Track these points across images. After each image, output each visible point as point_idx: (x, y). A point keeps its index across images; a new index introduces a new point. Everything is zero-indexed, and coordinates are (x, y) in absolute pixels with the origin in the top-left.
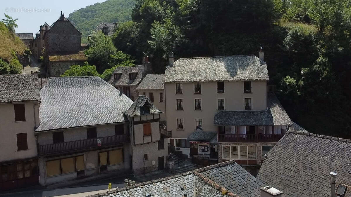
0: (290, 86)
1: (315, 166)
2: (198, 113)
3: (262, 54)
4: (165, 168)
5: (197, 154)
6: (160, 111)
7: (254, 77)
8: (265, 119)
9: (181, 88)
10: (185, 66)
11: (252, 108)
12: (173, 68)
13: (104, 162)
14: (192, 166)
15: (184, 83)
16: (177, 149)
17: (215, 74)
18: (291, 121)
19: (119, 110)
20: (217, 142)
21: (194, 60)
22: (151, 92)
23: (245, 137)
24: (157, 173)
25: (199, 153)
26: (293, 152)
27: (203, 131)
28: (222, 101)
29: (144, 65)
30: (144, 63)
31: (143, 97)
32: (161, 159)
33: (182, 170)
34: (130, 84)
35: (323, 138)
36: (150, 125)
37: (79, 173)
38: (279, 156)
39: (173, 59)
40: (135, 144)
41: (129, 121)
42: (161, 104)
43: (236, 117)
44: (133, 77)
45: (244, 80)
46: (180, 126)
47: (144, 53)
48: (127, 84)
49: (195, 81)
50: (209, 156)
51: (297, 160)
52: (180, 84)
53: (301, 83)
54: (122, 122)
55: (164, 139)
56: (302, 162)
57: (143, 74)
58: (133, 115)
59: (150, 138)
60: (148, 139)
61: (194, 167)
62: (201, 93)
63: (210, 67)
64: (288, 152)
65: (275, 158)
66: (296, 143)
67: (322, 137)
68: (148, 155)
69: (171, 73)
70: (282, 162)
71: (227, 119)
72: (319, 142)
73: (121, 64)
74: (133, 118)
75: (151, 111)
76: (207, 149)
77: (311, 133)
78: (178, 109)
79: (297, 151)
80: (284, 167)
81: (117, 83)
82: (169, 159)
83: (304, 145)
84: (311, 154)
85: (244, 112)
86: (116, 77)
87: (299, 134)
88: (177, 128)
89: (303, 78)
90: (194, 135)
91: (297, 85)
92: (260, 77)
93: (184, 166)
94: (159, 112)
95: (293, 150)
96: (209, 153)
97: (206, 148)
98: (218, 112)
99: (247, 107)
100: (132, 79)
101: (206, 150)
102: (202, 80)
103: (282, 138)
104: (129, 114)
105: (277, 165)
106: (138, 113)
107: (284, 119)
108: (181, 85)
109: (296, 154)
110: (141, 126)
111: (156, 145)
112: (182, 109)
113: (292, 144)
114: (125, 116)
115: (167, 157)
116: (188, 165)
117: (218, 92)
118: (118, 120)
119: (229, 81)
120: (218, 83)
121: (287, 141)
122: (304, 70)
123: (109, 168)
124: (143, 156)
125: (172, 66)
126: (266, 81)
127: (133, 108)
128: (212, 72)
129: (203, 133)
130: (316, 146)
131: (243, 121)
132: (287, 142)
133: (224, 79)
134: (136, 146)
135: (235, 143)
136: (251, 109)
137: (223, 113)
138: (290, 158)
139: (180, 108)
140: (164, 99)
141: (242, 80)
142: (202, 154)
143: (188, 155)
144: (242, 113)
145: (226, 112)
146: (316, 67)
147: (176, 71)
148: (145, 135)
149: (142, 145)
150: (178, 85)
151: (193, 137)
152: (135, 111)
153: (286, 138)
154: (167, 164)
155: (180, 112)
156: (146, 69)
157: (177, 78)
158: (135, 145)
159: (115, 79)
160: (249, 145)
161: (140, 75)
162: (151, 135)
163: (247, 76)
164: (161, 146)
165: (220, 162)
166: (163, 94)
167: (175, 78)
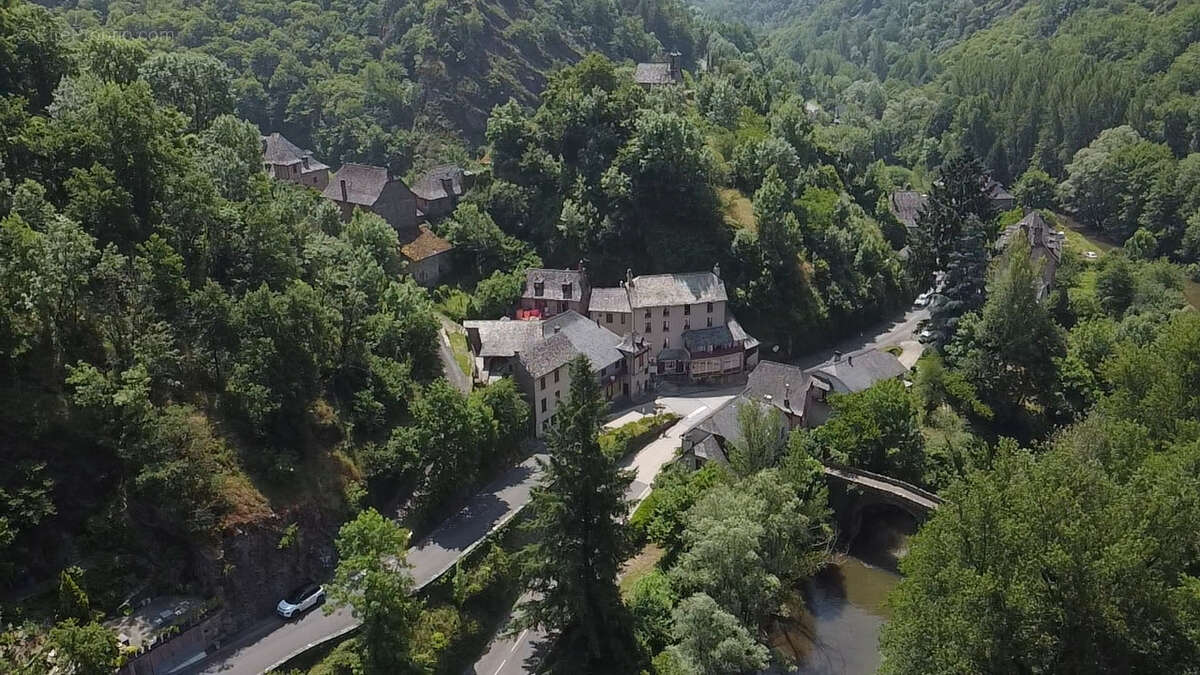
0: (742, 298)
2: (665, 334)
3: (718, 270)
7: (715, 298)
8: (725, 335)
9: (651, 312)
11: (713, 325)
15: (652, 307)
17: (682, 297)
18: (746, 334)
20: (688, 360)
22: (609, 313)
23: (712, 353)
24: (644, 394)
25: (666, 369)
27: (671, 349)
28: (688, 321)
29: (581, 274)
42: (622, 325)
45: (707, 302)
48: (563, 299)
49: (663, 306)
53: (750, 295)
62: (669, 317)
63: (673, 288)
78: (646, 332)
82: (653, 381)
85: (707, 329)
89: (751, 290)
90: (662, 354)
91: (747, 297)
92: (720, 297)
96: (675, 368)
97: (672, 364)
98: (685, 331)
99: (709, 324)
101: (673, 366)
102: (670, 305)
107: (740, 333)
108: (649, 309)
112: (651, 331)
117: (685, 314)
119: (694, 304)
120: (684, 306)
122: (752, 283)
123: (613, 398)
126: (725, 302)
128: (677, 294)
129: (670, 351)
131: (709, 339)
133: (689, 303)
135: (704, 359)
137: (689, 332)
139: (648, 330)
141: (705, 302)
144: (705, 331)
145: (691, 331)
146: (762, 280)
150: (647, 310)
151: (660, 357)
155: (648, 334)
157: (645, 302)
159: (536, 289)
160: (714, 360)
161: (577, 285)
162: (643, 364)
163: (711, 298)
164: (646, 371)
165: (691, 376)
166: (626, 317)
167: (643, 302)
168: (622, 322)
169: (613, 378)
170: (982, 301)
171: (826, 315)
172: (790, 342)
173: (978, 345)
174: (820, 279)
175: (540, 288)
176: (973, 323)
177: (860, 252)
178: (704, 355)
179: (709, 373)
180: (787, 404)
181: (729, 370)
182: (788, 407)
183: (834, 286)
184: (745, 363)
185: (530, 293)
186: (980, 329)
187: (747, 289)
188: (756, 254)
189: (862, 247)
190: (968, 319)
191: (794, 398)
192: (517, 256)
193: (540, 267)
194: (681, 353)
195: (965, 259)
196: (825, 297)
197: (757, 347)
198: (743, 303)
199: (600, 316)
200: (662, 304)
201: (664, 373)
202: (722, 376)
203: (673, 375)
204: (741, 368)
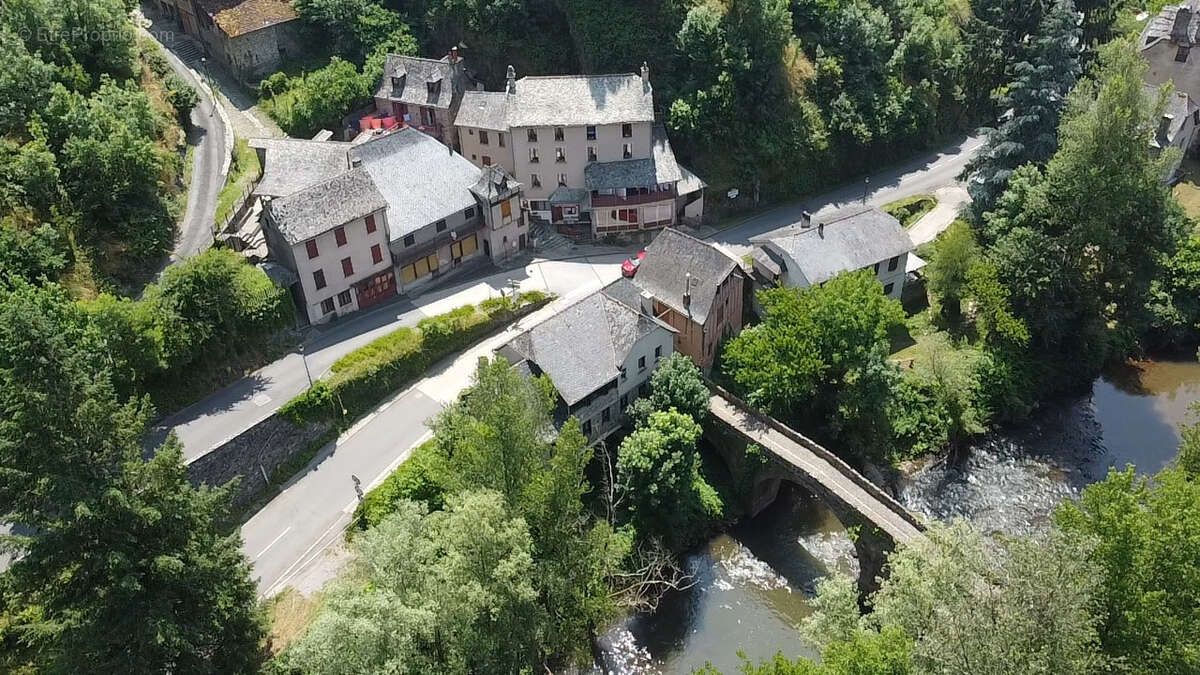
0: (683, 116)
2: (561, 165)
4: (526, 246)
5: (561, 218)
7: (635, 117)
9: (535, 133)
10: (535, 94)
11: (632, 156)
13: (457, 254)
14: (558, 238)
15: (539, 127)
17: (582, 111)
19: (461, 184)
20: (591, 207)
22: (482, 131)
23: (625, 198)
24: (518, 254)
25: (564, 216)
27: (569, 189)
28: (593, 149)
31: (495, 168)
32: (522, 237)
34: (435, 106)
36: (509, 202)
37: (433, 272)
39: (513, 74)
40: (493, 229)
41: (481, 203)
42: (503, 150)
43: (613, 173)
44: (434, 88)
45: (623, 122)
46: (536, 184)
49: (555, 125)
50: (577, 220)
52: (532, 129)
53: (697, 111)
54: (473, 206)
55: (524, 213)
57: (453, 82)
58: (489, 196)
59: (510, 217)
60: (508, 220)
62: (564, 140)
68: (508, 237)
71: (602, 177)
74: (488, 200)
75: (509, 186)
76: (575, 211)
78: (531, 161)
81: (403, 97)
82: (532, 236)
85: (623, 162)
86: (396, 82)
88: (532, 187)
90: (557, 195)
91: (692, 114)
92: (644, 118)
93: (549, 239)
96: (577, 216)
97: (573, 209)
98: (589, 164)
99: (626, 154)
100: (432, 91)
101: (573, 212)
102: (566, 124)
104: (482, 194)
106: (494, 192)
108: (535, 130)
110: (499, 206)
111: (517, 223)
112: (538, 162)
114: (476, 197)
115: (528, 233)
117: (588, 139)
118: (467, 204)
119: (602, 125)
120: (587, 127)
123: (463, 260)
124: (502, 239)
125: (514, 87)
126: (652, 122)
127: (487, 186)
128: (577, 107)
129: (569, 191)
131: (622, 178)
133: (595, 122)
134: (494, 231)
136: (630, 158)
137: (595, 165)
139: (534, 160)
140: (506, 144)
141: (620, 122)
142: (569, 218)
143: (549, 220)
144: (620, 165)
145: (598, 163)
147: (523, 103)
148: (504, 216)
149: (501, 228)
150: (530, 130)
151: (555, 198)
152: (490, 191)
154: (528, 241)
155: (534, 166)
156: (457, 73)
157: (528, 119)
159: (395, 85)
161: (447, 85)
162: (510, 214)
163: (628, 116)
164: (521, 222)
165: (594, 230)
166: (505, 137)
167: (525, 118)
168: (501, 144)
169: (454, 235)
170: (1051, 149)
171: (824, 145)
172: (759, 184)
173: (1031, 222)
174: (822, 90)
175: (399, 85)
176: (1031, 186)
177: (902, 46)
178: (615, 200)
179: (622, 227)
180: (687, 301)
182: (687, 308)
183: (843, 99)
184: (681, 215)
185: (385, 93)
186: (1037, 197)
187: (693, 103)
188: (715, 46)
189: (907, 37)
190: (1022, 177)
191: (699, 293)
192: (380, 32)
193: (409, 53)
194: (583, 195)
195: (1038, 75)
196: (826, 115)
197: (700, 190)
198: (684, 125)
199: (471, 133)
200: (552, 122)
201: (559, 222)
202: (641, 232)
203: (571, 226)
204: (673, 221)
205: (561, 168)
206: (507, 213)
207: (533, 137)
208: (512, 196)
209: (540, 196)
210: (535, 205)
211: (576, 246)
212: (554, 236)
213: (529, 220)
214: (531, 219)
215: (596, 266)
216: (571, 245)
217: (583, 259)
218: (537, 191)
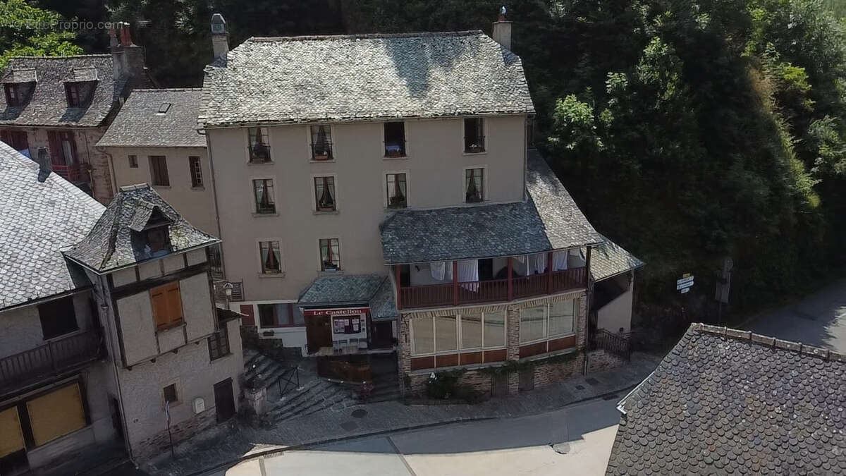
0: (579, 125)
1: (818, 462)
2: (326, 219)
3: (504, 30)
4: (237, 410)
5: (329, 343)
6: (209, 236)
7: (491, 104)
8: (525, 229)
9: (265, 140)
10: (270, 66)
11: (486, 198)
12: (228, 71)
13: (8, 443)
14: (319, 388)
15: (273, 125)
16: (265, 334)
17: (373, 94)
18: (595, 232)
19: (44, 241)
20: (396, 311)
21: (299, 43)
22: (156, 153)
23: (476, 288)
24: (212, 433)
25: (335, 337)
26: (725, 403)
27: (345, 274)
28: (400, 179)
29: (119, 56)
30: (117, 49)
31: (137, 191)
32: (223, 389)
33: (293, 408)
34: (74, 124)
35: (826, 360)
36: (177, 289)
38: (671, 414)
39: (225, 38)
40: (129, 363)
41: (93, 286)
42: (197, 193)
43: (445, 229)
44: (79, 96)
45: (465, 113)
46: (271, 263)
47: (110, 10)
48: (61, 121)
49: (311, 121)
50: (364, 345)
51: (744, 434)
52: (259, 130)
53: (607, 116)
54: (66, 292)
55: (228, 323)
56: (764, 442)
57: (117, 84)
58: (110, 265)
59: (181, 331)
60: (174, 338)
61: (327, 388)
62: (332, 158)
63: (353, 71)
64: (703, 402)
65: (660, 423)
66: (729, 371)
67: (824, 356)
68: (178, 388)
69: (224, 92)
70: (688, 438)
71: (421, 238)
72: (813, 373)
73: (29, 48)
74: (110, 277)
75: (174, 241)
76: (359, 324)
77: (777, 338)
78: (258, 211)
79: (737, 401)
80: (699, 457)
81: (21, 117)
82: (249, 385)
83: (759, 381)
84: (795, 416)
85: (466, 210)
86: (13, 96)
87: (733, 338)
88: (261, 271)
89: (612, 101)
90: (317, 288)
91: (596, 121)
92: (510, 103)
93: (296, 392)
94: (204, 240)
95: (722, 396)
96: (364, 335)
97: (355, 321)
98: (390, 214)
99: (473, 194)
100: (75, 102)
101: (356, 328)
102: (336, 117)
103: (674, 351)
104: (93, 260)
105: (673, 446)
106: (125, 254)
107: (578, 228)
108: (264, 131)
109: (736, 413)
110: (144, 297)
111: (204, 349)
112: (274, 211)
113: (716, 375)
114: (76, 268)
115: (241, 377)
116: (307, 386)
117: (388, 154)
118: (47, 286)
119: (418, 118)
120: (385, 124)
121: (692, 362)
122: (615, 80)
123: (35, 458)
124: (161, 392)
125: (226, 66)
126: (528, 116)
127: (105, 240)
128: (362, 88)
129: (344, 280)
130: (809, 388)
131: (469, 241)
132: (695, 367)
133: (404, 113)
134: (130, 370)
135: (448, 309)
136: (482, 200)
137: (406, 219)
138: (719, 424)
139: (266, 206)
140: (206, 178)
141: (459, 113)
142: (346, 341)
143: (300, 348)
144: (461, 216)
145: (412, 213)
146: (644, 72)
147: (241, 82)
148: (161, 328)
149: (153, 361)
150: (254, 133)
151: (313, 296)
152: (114, 251)
153: (690, 352)
154: (242, 398)
155: (267, 221)
156: (126, 70)
157: (251, 109)
158: (130, 368)
160: (485, 311)
161: (106, 90)
162: (179, 322)
163: (472, 102)
164: (218, 347)
165: (405, 366)
166: (204, 164)
167: (244, 108)
168: (197, 182)
172: (728, 264)
178: (451, 294)
179: (472, 358)
181: (540, 348)
184: (592, 327)
187: (599, 99)
194: (377, 286)
197: (628, 274)
198: (585, 141)
199: (133, 163)
200: (304, 115)
201: (324, 352)
202: (513, 367)
203: (351, 358)
204: (581, 342)
205: (327, 225)
206: (169, 319)
207: (260, 154)
208: (190, 271)
209: (279, 293)
210: (269, 314)
211: (362, 406)
212: (311, 385)
213: (246, 345)
214: (250, 341)
215: (414, 461)
216: (349, 405)
217: (382, 440)
218: (272, 279)
